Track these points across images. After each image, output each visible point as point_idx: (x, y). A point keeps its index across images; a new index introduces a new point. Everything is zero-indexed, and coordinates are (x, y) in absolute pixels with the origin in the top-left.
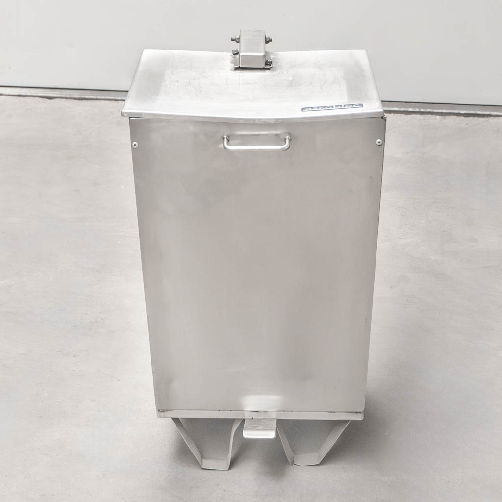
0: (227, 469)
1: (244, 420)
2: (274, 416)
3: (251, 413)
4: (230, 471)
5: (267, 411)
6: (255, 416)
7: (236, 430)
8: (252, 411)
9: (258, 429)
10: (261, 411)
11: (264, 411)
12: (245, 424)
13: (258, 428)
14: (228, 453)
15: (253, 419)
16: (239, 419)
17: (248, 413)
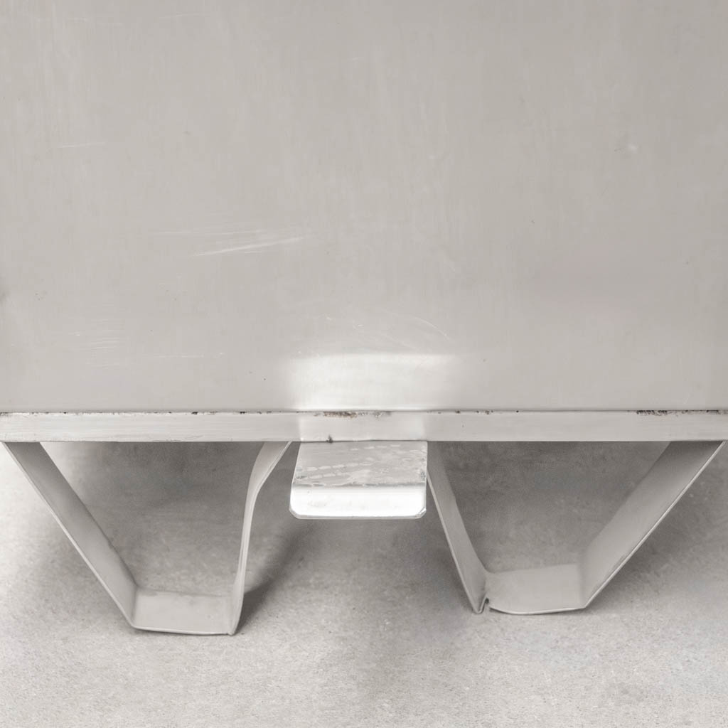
0: (231, 630)
1: (295, 447)
2: (417, 428)
3: (322, 418)
4: (239, 637)
5: (388, 412)
6: (340, 430)
7: (266, 486)
8: (326, 413)
9: (350, 480)
10: (362, 413)
11: (377, 413)
12: (300, 463)
13: (355, 477)
14: (234, 571)
15: (331, 441)
16: (275, 445)
17: (312, 418)
